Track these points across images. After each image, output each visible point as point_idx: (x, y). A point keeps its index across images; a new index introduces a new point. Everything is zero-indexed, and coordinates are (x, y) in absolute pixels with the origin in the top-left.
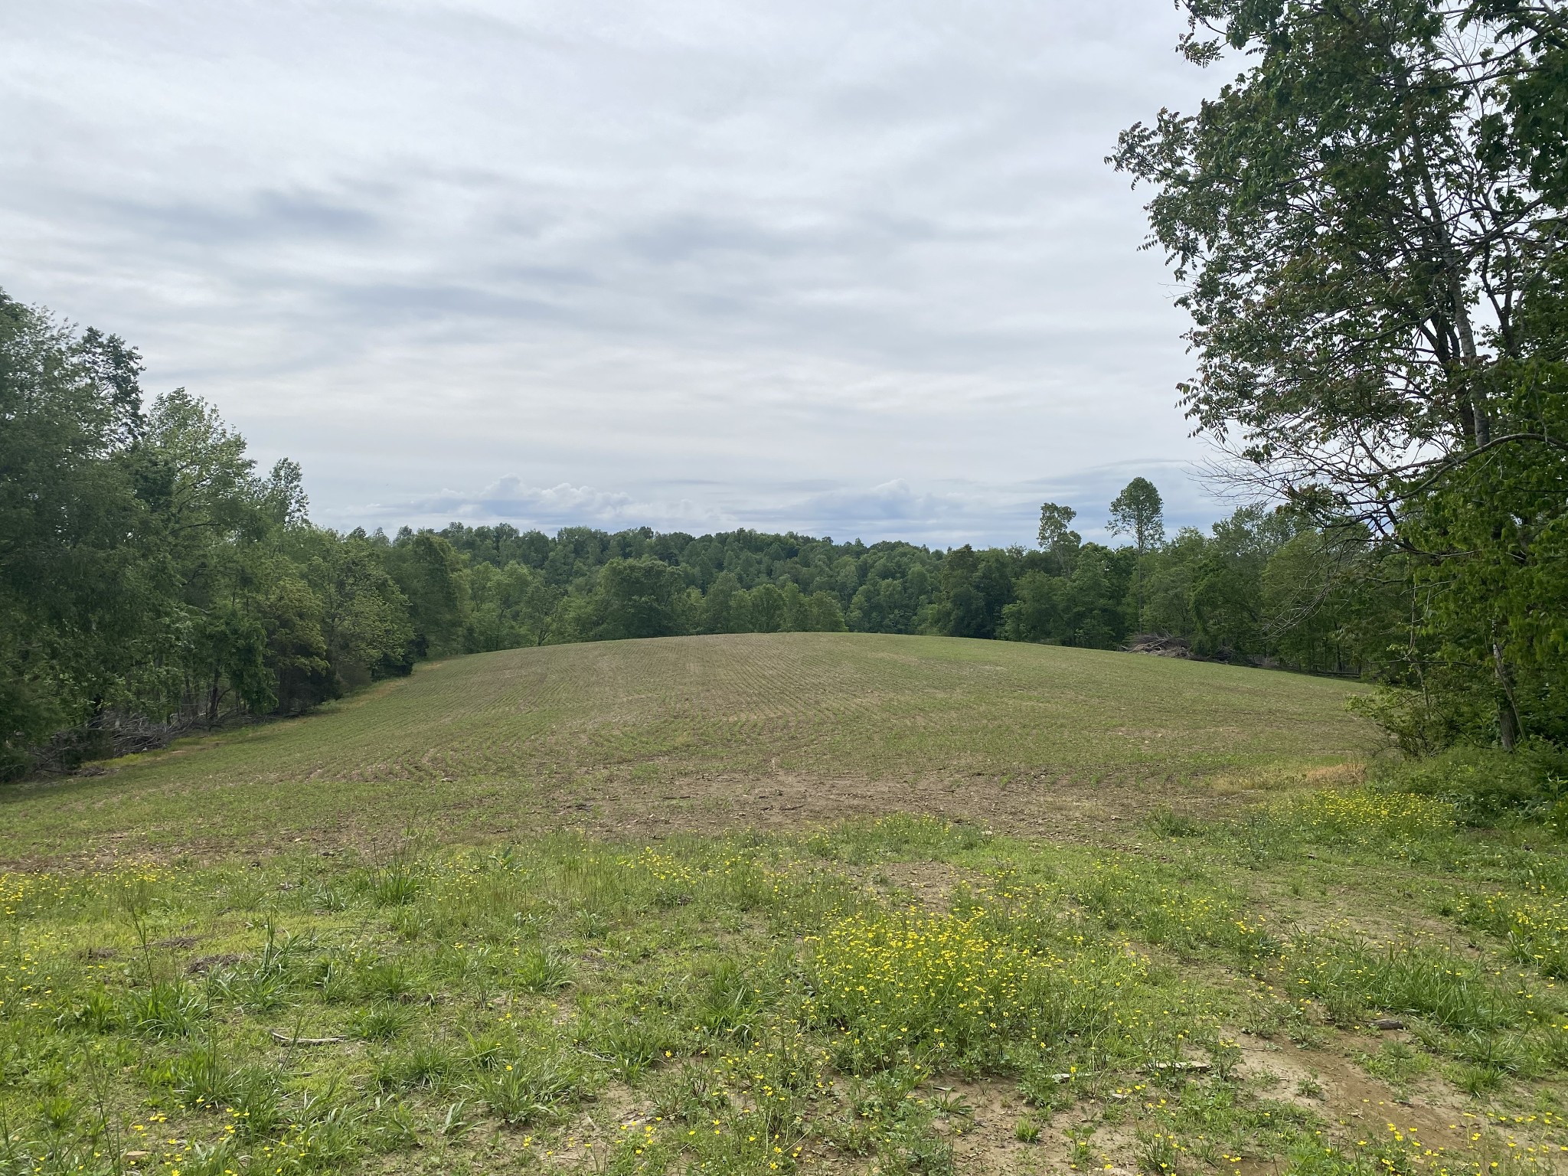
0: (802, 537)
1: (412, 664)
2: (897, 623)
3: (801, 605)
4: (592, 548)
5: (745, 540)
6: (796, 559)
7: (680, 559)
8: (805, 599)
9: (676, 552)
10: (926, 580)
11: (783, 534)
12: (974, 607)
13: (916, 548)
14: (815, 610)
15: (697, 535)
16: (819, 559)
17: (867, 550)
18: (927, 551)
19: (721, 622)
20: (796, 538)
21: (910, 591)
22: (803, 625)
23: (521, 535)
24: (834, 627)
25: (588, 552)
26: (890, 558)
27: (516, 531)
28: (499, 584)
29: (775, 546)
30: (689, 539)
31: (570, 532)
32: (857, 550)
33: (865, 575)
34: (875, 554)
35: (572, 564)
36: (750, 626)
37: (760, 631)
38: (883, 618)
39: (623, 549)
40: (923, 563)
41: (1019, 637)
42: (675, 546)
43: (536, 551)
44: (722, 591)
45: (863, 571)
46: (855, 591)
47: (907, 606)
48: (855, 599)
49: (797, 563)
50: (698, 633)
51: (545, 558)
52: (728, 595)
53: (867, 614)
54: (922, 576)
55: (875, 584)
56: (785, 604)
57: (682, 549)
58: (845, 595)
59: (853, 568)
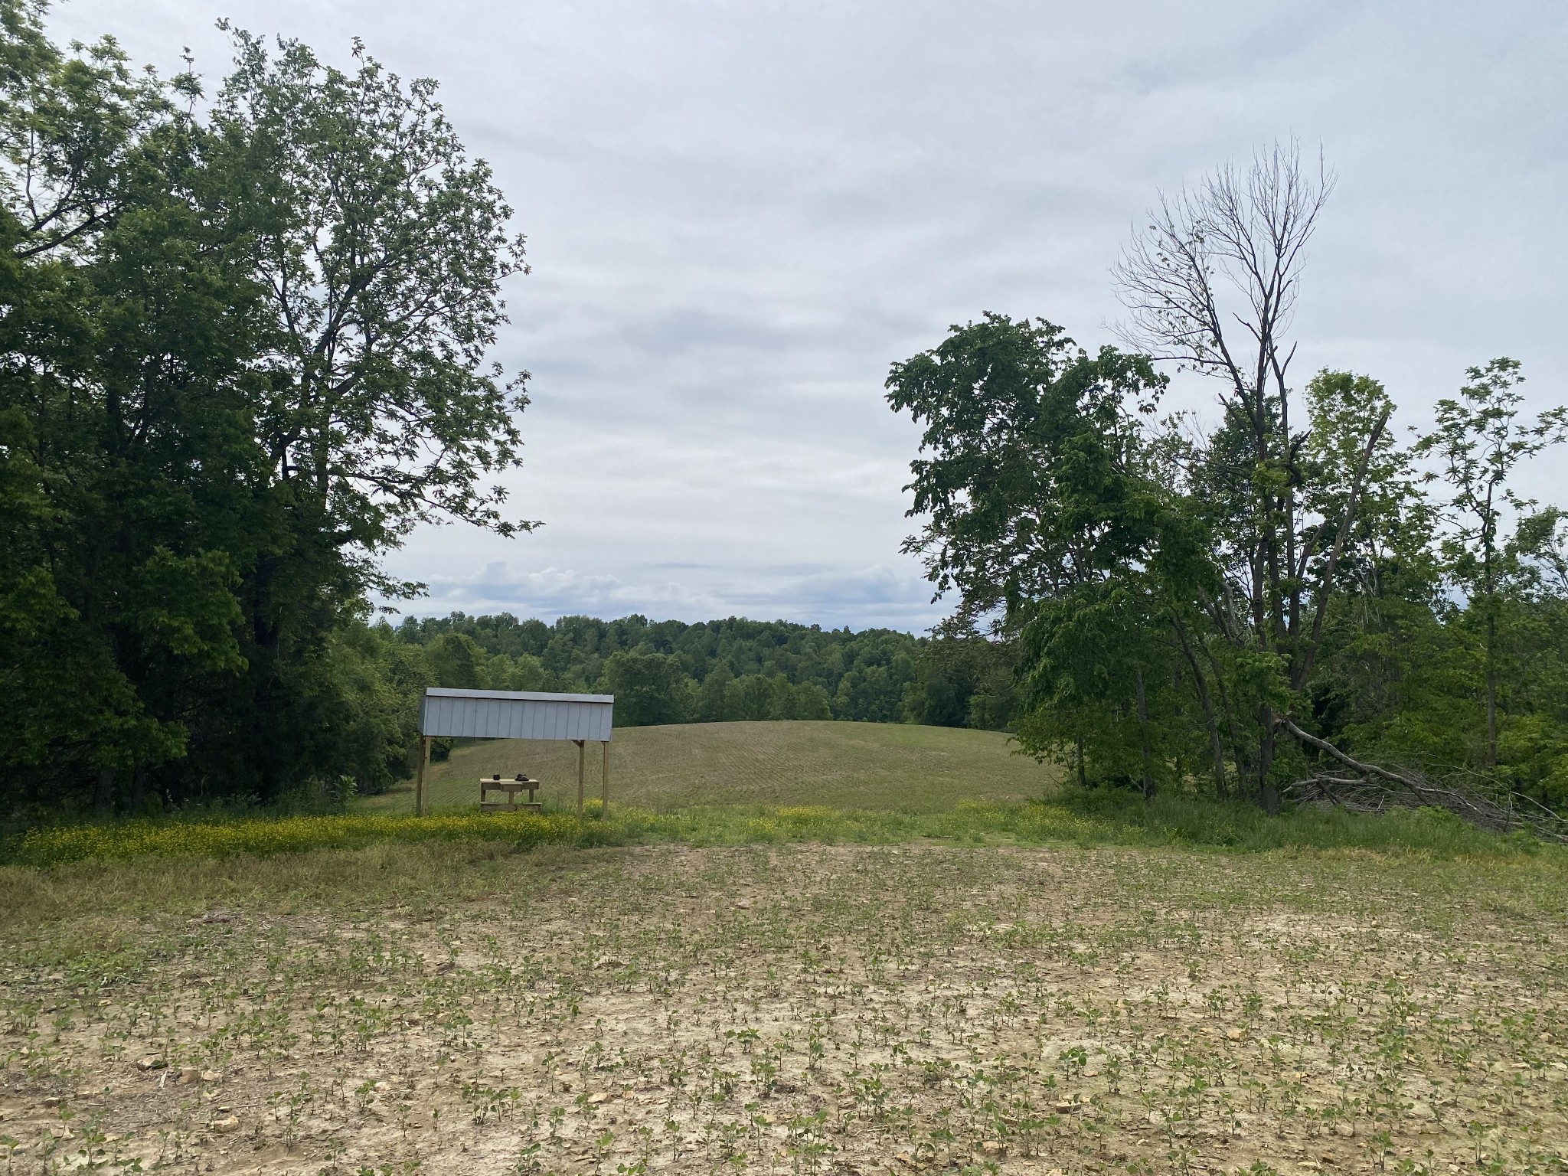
0: (791, 624)
1: (448, 751)
2: (883, 708)
3: (790, 694)
4: (590, 635)
5: (736, 629)
6: (785, 646)
7: (674, 646)
8: (793, 688)
9: (670, 639)
10: (909, 666)
11: (773, 621)
12: (945, 697)
13: (901, 635)
14: (803, 698)
15: (690, 622)
16: (807, 647)
17: (853, 638)
18: (912, 637)
19: (716, 711)
20: (785, 625)
21: (895, 677)
22: (791, 713)
23: (520, 623)
24: (820, 715)
25: (586, 640)
26: (876, 646)
27: (516, 620)
28: (513, 675)
29: (766, 634)
30: (682, 627)
31: (569, 621)
32: (844, 637)
33: (852, 662)
34: (862, 641)
35: (571, 652)
36: (743, 714)
37: (752, 719)
38: (869, 704)
39: (620, 636)
40: (908, 651)
41: (983, 725)
42: (670, 634)
43: (535, 639)
44: (717, 681)
45: (850, 658)
46: (841, 675)
47: (892, 692)
48: (841, 685)
49: (787, 650)
50: (696, 721)
51: (544, 646)
52: (721, 684)
53: (854, 700)
54: (906, 662)
55: (860, 671)
56: (774, 693)
57: (676, 636)
58: (832, 679)
59: (839, 655)
